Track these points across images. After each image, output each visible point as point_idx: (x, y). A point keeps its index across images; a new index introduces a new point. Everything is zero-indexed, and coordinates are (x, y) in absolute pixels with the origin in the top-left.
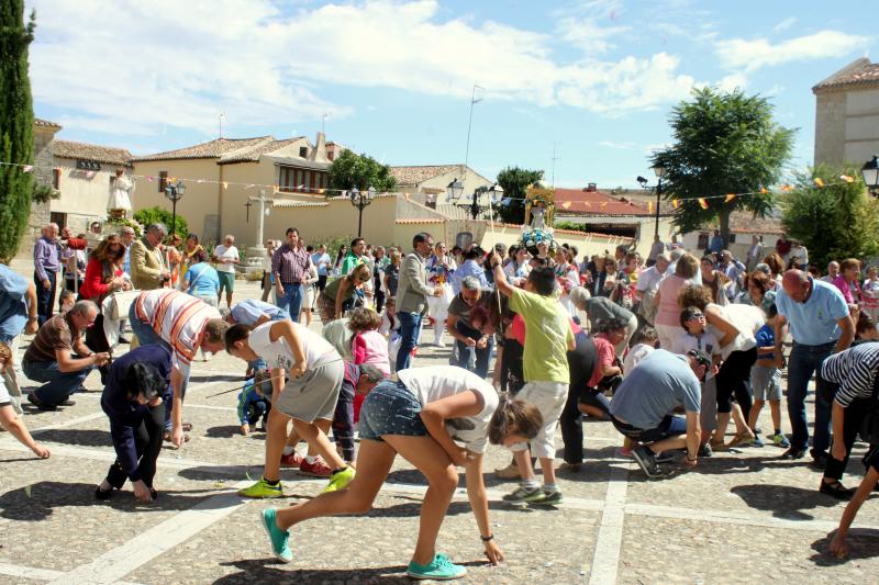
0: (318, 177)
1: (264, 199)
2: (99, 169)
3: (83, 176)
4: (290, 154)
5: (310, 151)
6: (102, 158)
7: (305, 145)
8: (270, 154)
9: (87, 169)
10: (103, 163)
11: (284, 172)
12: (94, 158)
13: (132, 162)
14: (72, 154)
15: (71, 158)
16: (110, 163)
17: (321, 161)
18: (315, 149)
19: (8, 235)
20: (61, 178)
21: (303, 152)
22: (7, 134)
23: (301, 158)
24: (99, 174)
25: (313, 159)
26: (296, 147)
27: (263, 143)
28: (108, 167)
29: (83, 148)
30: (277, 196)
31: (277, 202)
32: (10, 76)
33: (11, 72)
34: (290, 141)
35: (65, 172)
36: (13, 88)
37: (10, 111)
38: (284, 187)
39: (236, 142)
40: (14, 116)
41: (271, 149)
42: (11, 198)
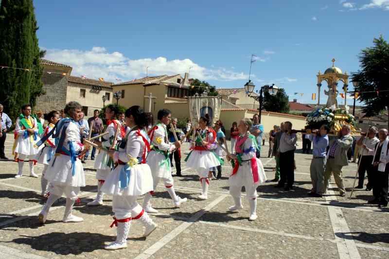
0: (184, 91)
1: (151, 97)
2: (101, 90)
3: (95, 92)
4: (173, 82)
5: (182, 80)
6: (103, 85)
7: (180, 78)
8: (164, 81)
9: (96, 89)
10: (103, 87)
11: (170, 88)
12: (99, 85)
13: (112, 86)
14: (91, 84)
15: (90, 85)
16: (105, 87)
17: (187, 84)
18: (184, 80)
19: (14, 112)
20: (86, 93)
21: (179, 81)
22: (14, 60)
23: (178, 84)
24: (101, 91)
25: (183, 84)
26: (176, 79)
27: (163, 78)
28: (105, 89)
29: (95, 81)
30: (167, 99)
31: (166, 102)
32: (17, 31)
33: (18, 29)
34: (173, 76)
35: (88, 90)
36: (18, 37)
37: (16, 49)
38: (169, 95)
39: (153, 78)
40: (18, 51)
41: (165, 79)
42: (15, 93)
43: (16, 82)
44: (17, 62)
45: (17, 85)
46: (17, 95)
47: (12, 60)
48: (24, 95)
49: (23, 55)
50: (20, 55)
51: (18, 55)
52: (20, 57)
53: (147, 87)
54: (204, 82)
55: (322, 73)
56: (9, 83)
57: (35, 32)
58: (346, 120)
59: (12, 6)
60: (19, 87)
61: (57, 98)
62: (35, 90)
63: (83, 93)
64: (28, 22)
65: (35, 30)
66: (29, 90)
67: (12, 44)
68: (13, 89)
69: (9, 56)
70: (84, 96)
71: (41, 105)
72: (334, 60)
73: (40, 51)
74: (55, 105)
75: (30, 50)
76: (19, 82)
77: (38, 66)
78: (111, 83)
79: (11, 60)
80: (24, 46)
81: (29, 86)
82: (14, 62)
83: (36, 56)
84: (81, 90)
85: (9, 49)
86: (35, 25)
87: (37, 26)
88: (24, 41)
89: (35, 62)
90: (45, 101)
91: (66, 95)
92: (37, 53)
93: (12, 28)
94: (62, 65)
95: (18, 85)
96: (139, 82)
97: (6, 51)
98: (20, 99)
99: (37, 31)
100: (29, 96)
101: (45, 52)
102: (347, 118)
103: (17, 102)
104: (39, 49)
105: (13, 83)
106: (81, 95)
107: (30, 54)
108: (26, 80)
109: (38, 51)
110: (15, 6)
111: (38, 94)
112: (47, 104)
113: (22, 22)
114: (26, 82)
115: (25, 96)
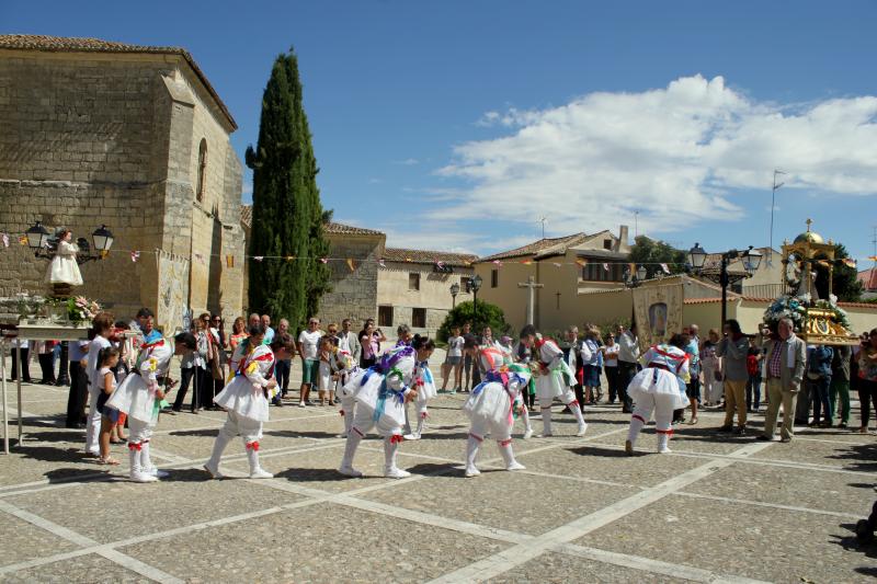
1: (533, 284)
2: (451, 272)
3: (438, 278)
4: (596, 247)
5: (614, 243)
6: (454, 262)
7: (609, 238)
8: (575, 248)
9: (441, 272)
10: (455, 266)
12: (447, 262)
13: (472, 263)
14: (430, 261)
15: (428, 264)
16: (460, 267)
17: (624, 251)
18: (618, 241)
20: (421, 280)
21: (607, 244)
23: (606, 250)
24: (452, 276)
25: (617, 250)
26: (601, 241)
27: (574, 240)
28: (459, 270)
29: (439, 255)
30: (581, 285)
31: (580, 291)
32: (282, 185)
33: (283, 181)
34: (595, 236)
35: (424, 276)
36: (284, 195)
37: (281, 216)
38: (587, 276)
39: (555, 241)
40: (284, 219)
41: (579, 243)
42: (280, 293)
43: (282, 273)
44: (282, 239)
45: (283, 280)
46: (283, 295)
47: (275, 236)
48: (295, 295)
49: (292, 226)
50: (287, 225)
51: (283, 226)
52: (288, 230)
53: (542, 262)
54: (660, 243)
55: (790, 242)
56: (270, 276)
57: (312, 178)
58: (831, 318)
59: (275, 145)
60: (287, 282)
61: (359, 296)
62: (315, 285)
63: (415, 282)
64: (299, 167)
65: (312, 173)
66: (304, 285)
67: (274, 208)
68: (276, 287)
69: (270, 229)
70: (417, 286)
71: (331, 310)
72: (809, 222)
73: (323, 211)
74: (357, 309)
75: (304, 215)
76: (287, 273)
77: (320, 240)
78: (473, 257)
79: (272, 234)
80: (293, 210)
81: (302, 279)
82: (278, 238)
83: (317, 222)
84: (411, 276)
85: (269, 217)
86: (313, 164)
87: (317, 167)
88: (293, 201)
89: (314, 232)
90: (338, 302)
91: (376, 289)
92: (317, 217)
93: (273, 181)
94: (366, 230)
95: (285, 278)
96: (526, 251)
97: (266, 221)
98: (289, 303)
99: (317, 176)
100: (304, 297)
101: (331, 212)
102: (833, 315)
103: (283, 308)
104: (321, 207)
105: (277, 276)
106: (411, 287)
107: (304, 221)
108: (297, 269)
109: (320, 212)
110: (279, 144)
111: (319, 291)
112: (341, 308)
113: (289, 168)
114: (297, 273)
115: (297, 297)
